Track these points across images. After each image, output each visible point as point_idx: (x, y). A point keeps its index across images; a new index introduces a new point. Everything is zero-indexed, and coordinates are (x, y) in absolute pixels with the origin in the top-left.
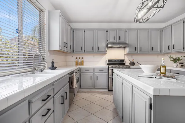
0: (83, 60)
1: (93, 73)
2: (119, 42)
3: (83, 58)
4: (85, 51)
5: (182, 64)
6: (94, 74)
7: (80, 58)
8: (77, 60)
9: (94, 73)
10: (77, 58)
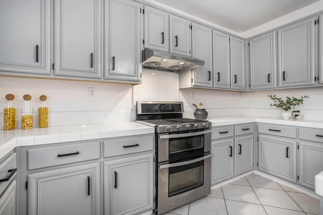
0: (43, 105)
1: (97, 164)
2: (175, 52)
3: (43, 98)
4: (57, 66)
5: (297, 113)
6: (102, 167)
7: (27, 97)
8: (10, 105)
9: (102, 160)
10: (10, 97)
